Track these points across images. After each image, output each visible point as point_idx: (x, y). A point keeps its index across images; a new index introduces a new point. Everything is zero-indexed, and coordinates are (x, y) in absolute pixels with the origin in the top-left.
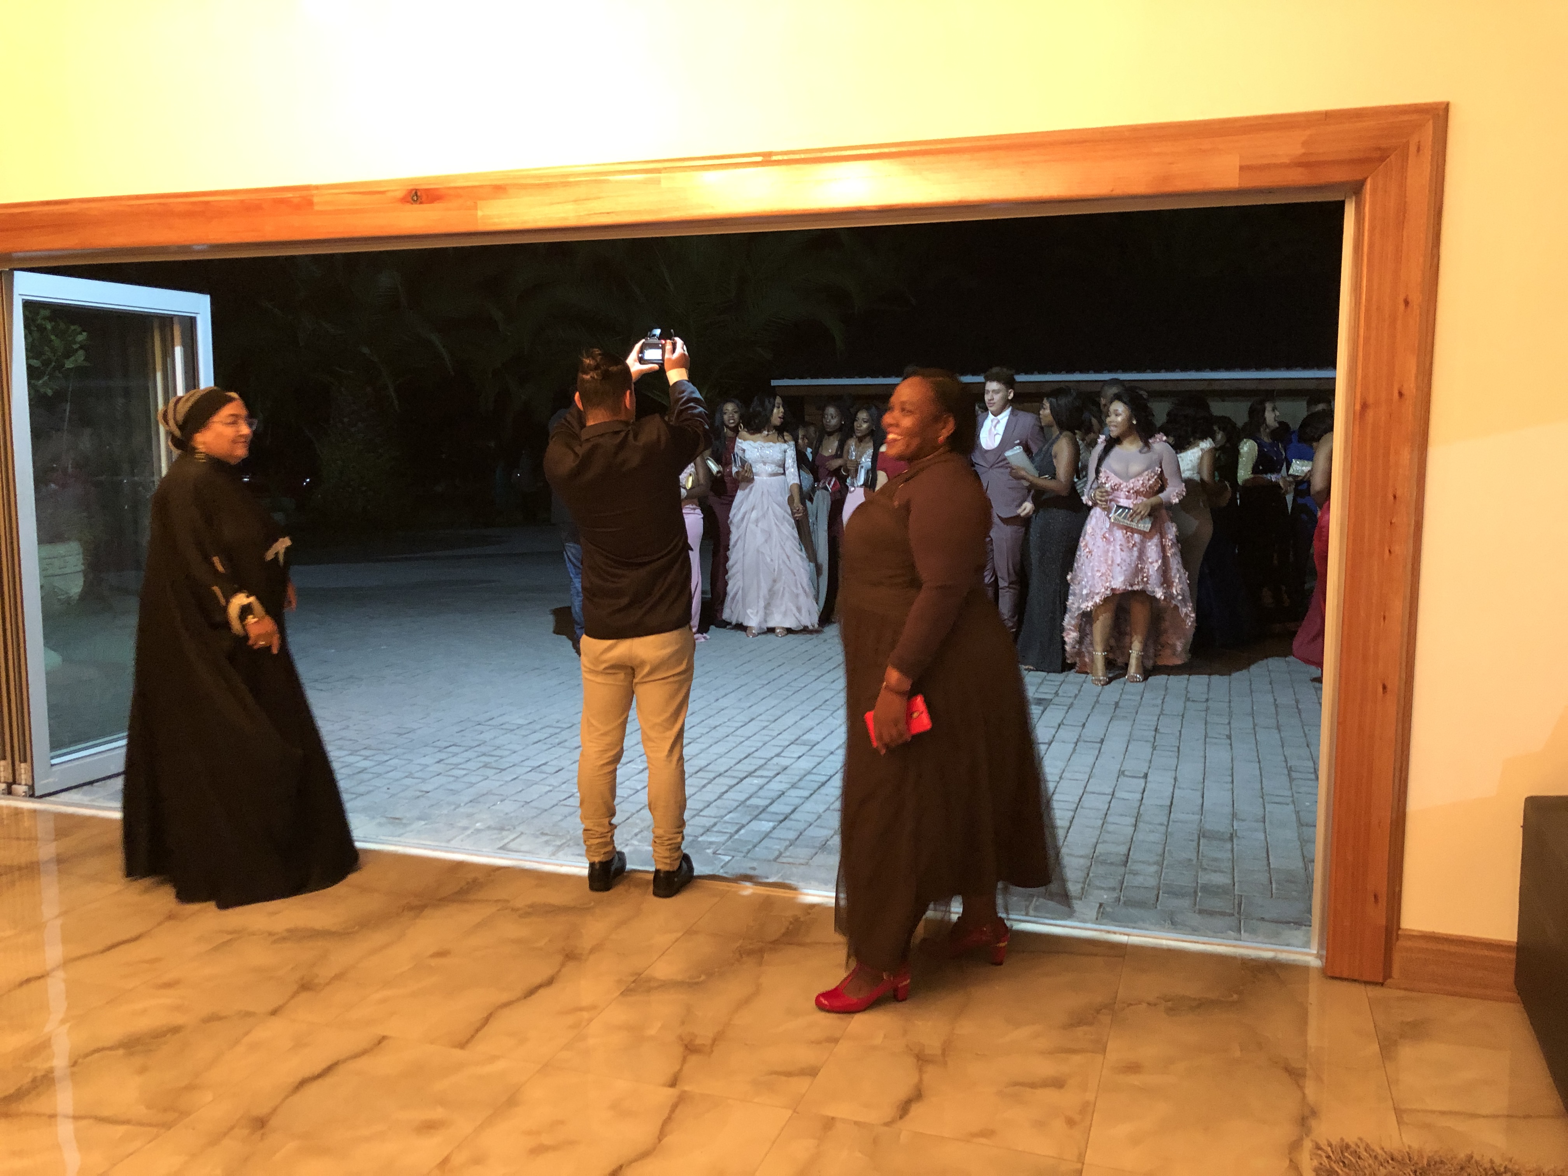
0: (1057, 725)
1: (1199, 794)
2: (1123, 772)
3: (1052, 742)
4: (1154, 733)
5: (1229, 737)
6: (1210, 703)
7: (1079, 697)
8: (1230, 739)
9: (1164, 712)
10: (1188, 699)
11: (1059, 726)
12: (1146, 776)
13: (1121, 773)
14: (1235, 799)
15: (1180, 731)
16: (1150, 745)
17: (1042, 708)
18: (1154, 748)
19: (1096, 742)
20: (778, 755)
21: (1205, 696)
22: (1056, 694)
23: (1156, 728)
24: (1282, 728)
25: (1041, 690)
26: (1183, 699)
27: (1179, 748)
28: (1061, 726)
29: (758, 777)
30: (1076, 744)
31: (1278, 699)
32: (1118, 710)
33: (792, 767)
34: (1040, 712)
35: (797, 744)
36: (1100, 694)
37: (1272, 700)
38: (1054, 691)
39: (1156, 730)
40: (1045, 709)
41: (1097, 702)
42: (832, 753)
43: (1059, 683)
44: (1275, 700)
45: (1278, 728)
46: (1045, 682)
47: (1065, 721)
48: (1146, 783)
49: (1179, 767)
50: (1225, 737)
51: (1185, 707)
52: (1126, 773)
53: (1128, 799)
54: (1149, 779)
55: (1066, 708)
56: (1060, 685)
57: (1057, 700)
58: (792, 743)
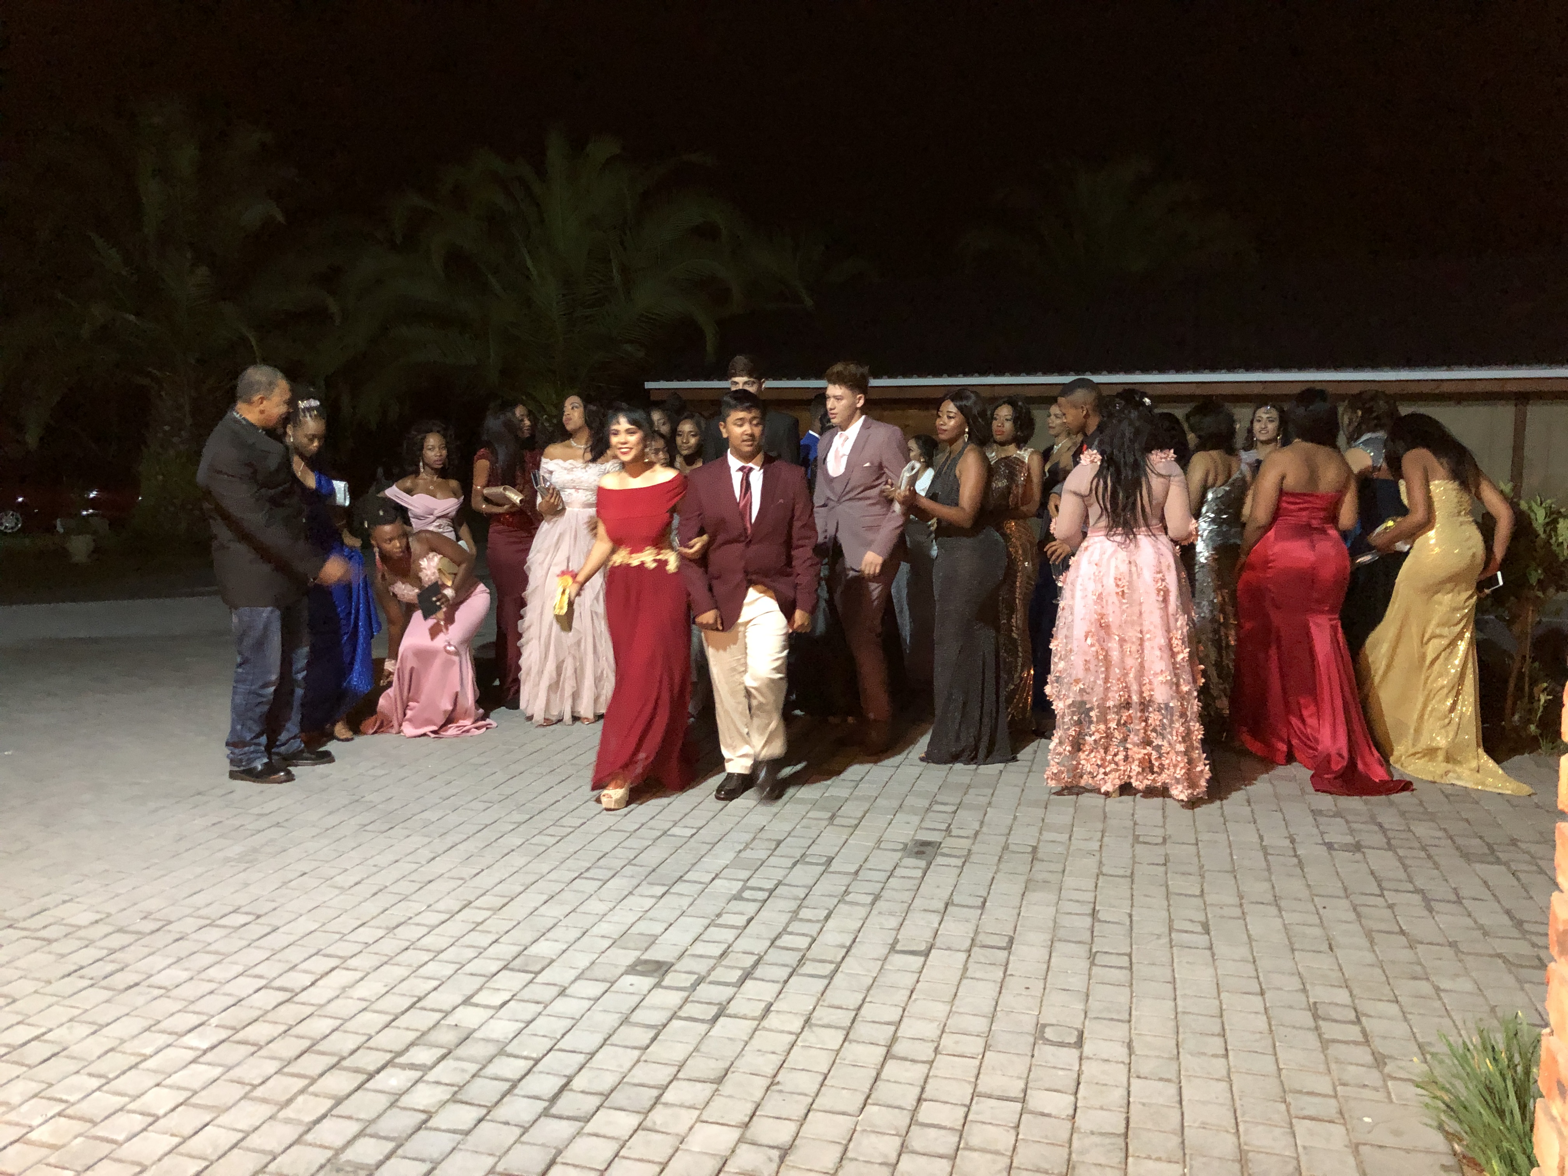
0: (942, 906)
1: (1172, 1090)
2: (1044, 1026)
3: (931, 947)
4: (1089, 920)
5: (1206, 928)
6: (1170, 848)
7: (979, 837)
8: (1208, 932)
9: (1105, 870)
10: (1136, 839)
11: (946, 908)
12: (1079, 1043)
13: (1040, 1032)
14: (1238, 1103)
15: (1131, 916)
16: (1083, 950)
17: (923, 864)
18: (1092, 957)
19: (999, 948)
20: (467, 1001)
21: (1160, 832)
22: (948, 830)
23: (1094, 909)
24: (1282, 903)
25: (927, 824)
26: (1130, 839)
27: (1130, 955)
28: (949, 908)
29: (403, 1067)
30: (970, 951)
31: (1265, 838)
32: (1038, 866)
33: (476, 1035)
34: (919, 873)
35: (512, 970)
36: (1011, 830)
37: (1255, 839)
38: (944, 826)
39: (1094, 913)
40: (929, 864)
41: (1006, 848)
42: (562, 993)
43: (952, 808)
44: (1261, 838)
45: (1276, 901)
46: (936, 807)
47: (956, 899)
48: (1081, 1059)
49: (1133, 1012)
50: (1199, 929)
51: (1134, 856)
52: (1049, 1033)
53: (1048, 1115)
54: (1088, 1049)
55: (959, 862)
56: (955, 812)
57: (949, 843)
58: (505, 967)
